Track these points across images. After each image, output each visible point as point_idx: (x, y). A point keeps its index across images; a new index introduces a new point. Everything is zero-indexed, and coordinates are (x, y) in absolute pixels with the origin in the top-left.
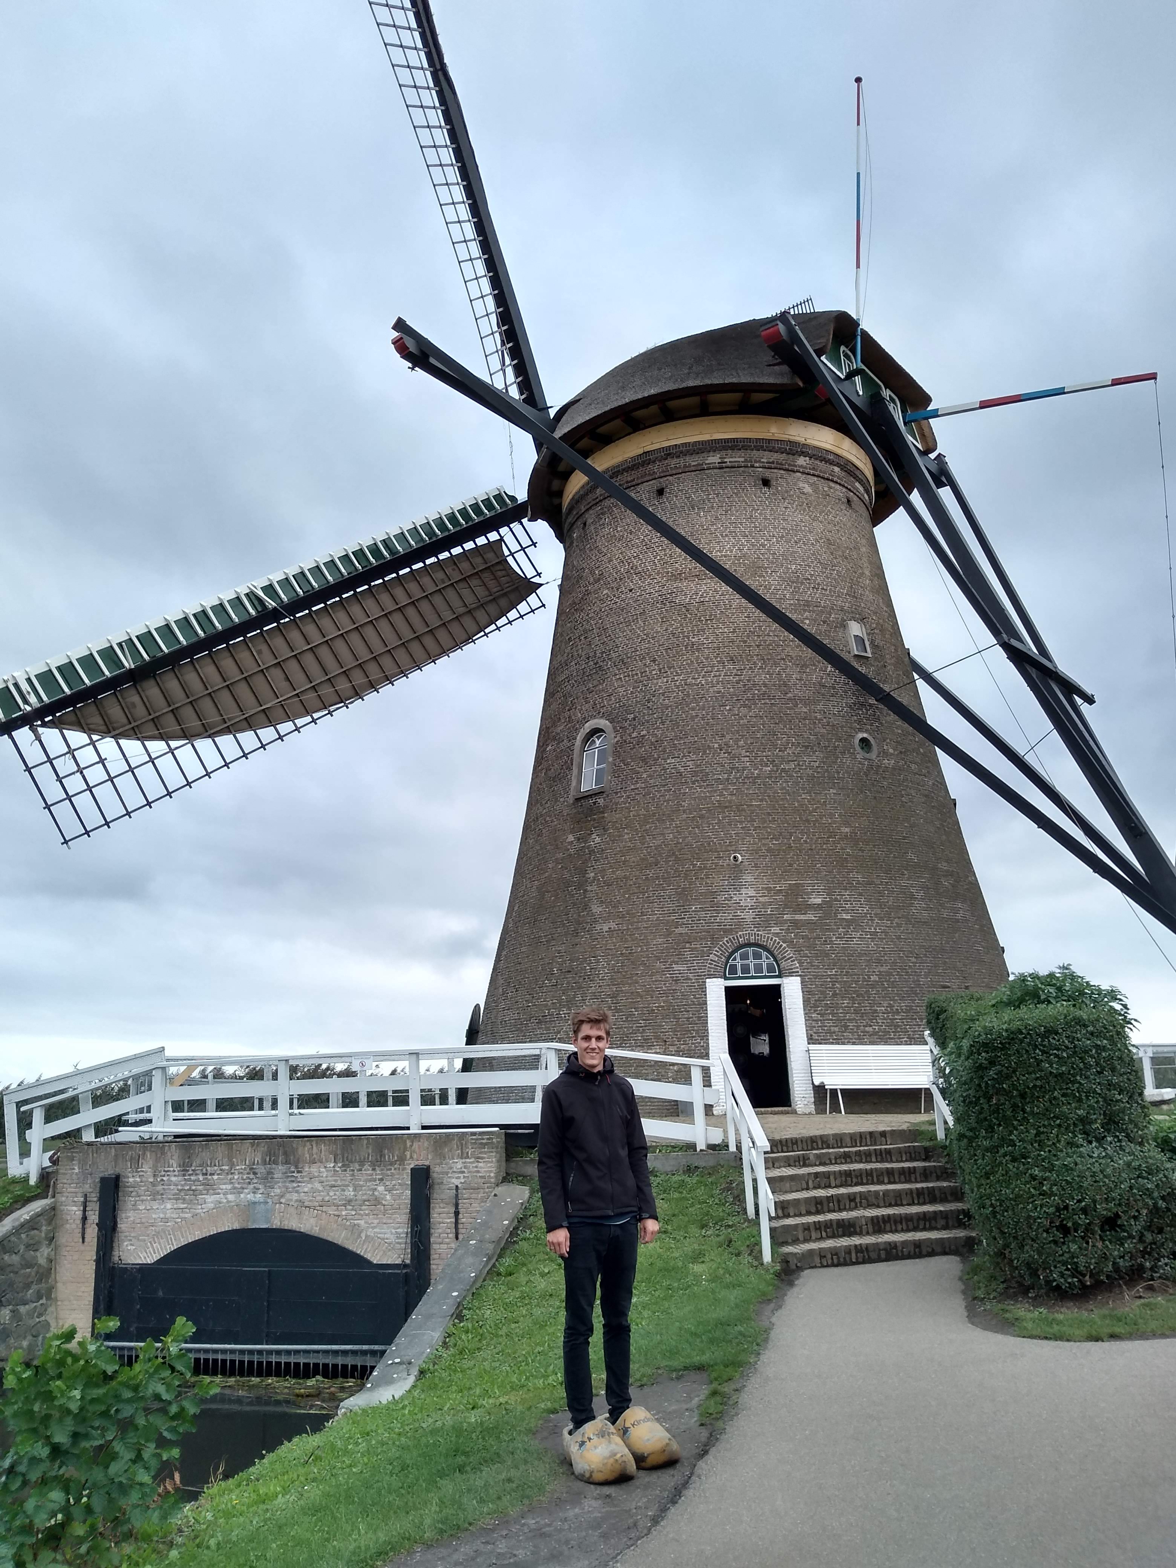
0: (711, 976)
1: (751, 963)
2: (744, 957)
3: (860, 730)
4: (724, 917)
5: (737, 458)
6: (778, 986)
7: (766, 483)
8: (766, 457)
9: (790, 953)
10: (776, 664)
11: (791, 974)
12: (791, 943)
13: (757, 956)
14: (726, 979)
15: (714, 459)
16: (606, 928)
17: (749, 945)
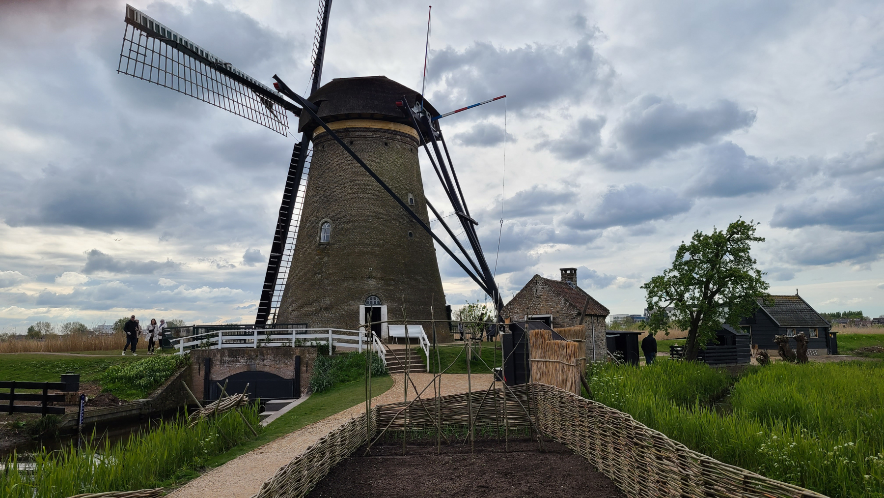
0: (361, 304)
1: (373, 300)
2: (371, 299)
3: (410, 230)
4: (366, 287)
5: (378, 135)
6: (380, 308)
7: (386, 144)
8: (387, 135)
9: (384, 298)
10: (386, 207)
11: (384, 305)
12: (385, 295)
13: (375, 299)
14: (365, 305)
15: (370, 134)
16: (329, 288)
17: (373, 296)
